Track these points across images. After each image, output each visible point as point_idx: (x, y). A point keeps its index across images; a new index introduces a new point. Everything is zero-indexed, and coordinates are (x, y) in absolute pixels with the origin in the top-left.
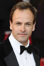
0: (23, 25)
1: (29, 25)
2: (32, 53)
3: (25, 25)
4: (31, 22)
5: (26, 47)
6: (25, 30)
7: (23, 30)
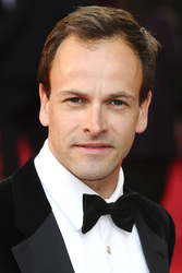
0: (96, 105)
1: (123, 106)
2: (134, 229)
3: (105, 107)
4: (129, 92)
5: (108, 201)
6: (104, 127)
7: (96, 128)
